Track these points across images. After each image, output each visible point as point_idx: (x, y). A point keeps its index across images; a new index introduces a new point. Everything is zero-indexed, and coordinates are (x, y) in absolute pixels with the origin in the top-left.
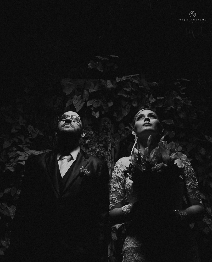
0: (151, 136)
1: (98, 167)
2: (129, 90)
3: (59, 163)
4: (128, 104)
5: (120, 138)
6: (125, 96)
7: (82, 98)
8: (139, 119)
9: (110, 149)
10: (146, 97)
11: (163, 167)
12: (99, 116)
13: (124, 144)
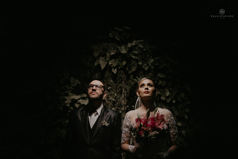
0: (149, 110)
1: (114, 119)
2: (136, 52)
3: (89, 117)
4: (136, 63)
5: (130, 85)
6: (134, 57)
7: (105, 58)
8: (141, 86)
9: (124, 92)
10: (148, 56)
11: (155, 135)
12: (116, 72)
13: (133, 89)
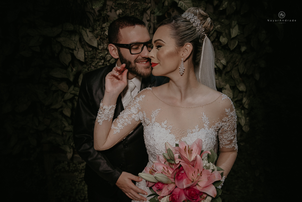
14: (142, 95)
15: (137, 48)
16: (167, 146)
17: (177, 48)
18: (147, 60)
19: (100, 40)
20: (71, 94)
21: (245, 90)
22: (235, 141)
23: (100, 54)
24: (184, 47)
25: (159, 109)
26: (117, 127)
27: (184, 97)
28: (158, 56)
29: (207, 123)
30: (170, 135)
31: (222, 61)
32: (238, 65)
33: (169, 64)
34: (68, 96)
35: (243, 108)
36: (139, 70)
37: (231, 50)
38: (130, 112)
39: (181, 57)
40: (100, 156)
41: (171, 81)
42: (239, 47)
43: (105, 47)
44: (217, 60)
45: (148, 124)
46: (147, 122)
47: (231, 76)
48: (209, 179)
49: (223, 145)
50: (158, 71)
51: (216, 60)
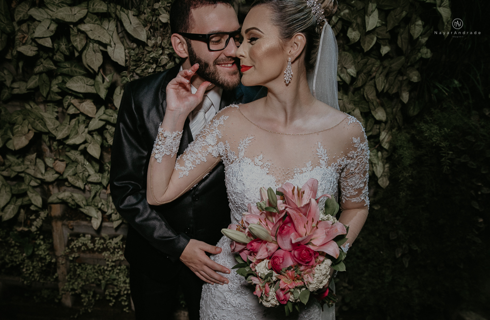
14: (223, 116)
15: (218, 42)
16: (262, 192)
17: (281, 41)
18: (233, 61)
19: (149, 30)
20: (101, 120)
21: (384, 119)
22: (366, 190)
23: (151, 54)
24: (293, 40)
25: (251, 138)
26: (183, 167)
27: (289, 118)
28: (252, 54)
29: (325, 159)
30: (268, 176)
31: (349, 70)
32: (374, 77)
33: (269, 67)
34: (95, 124)
35: (381, 149)
36: (220, 78)
37: (365, 51)
38: (204, 142)
39: (288, 55)
40: (154, 215)
41: (269, 94)
42: (377, 46)
43: (159, 43)
44: (342, 68)
45: (233, 161)
46: (232, 157)
47: (363, 95)
48: (327, 234)
49: (348, 197)
50: (250, 78)
51: (340, 69)
